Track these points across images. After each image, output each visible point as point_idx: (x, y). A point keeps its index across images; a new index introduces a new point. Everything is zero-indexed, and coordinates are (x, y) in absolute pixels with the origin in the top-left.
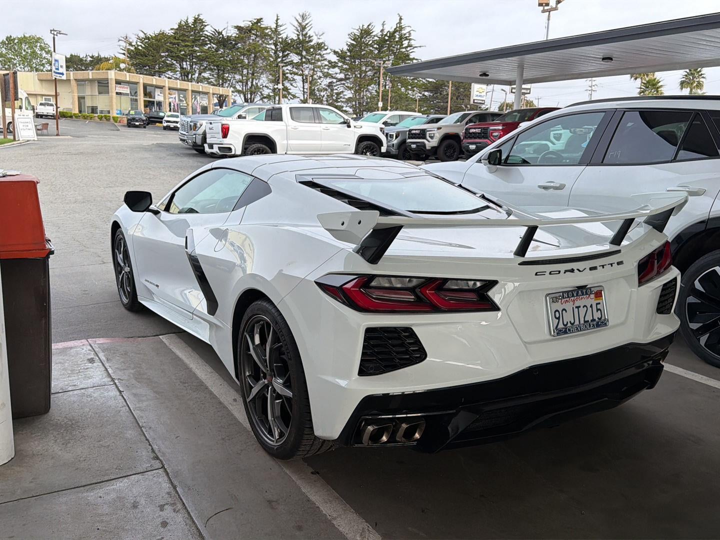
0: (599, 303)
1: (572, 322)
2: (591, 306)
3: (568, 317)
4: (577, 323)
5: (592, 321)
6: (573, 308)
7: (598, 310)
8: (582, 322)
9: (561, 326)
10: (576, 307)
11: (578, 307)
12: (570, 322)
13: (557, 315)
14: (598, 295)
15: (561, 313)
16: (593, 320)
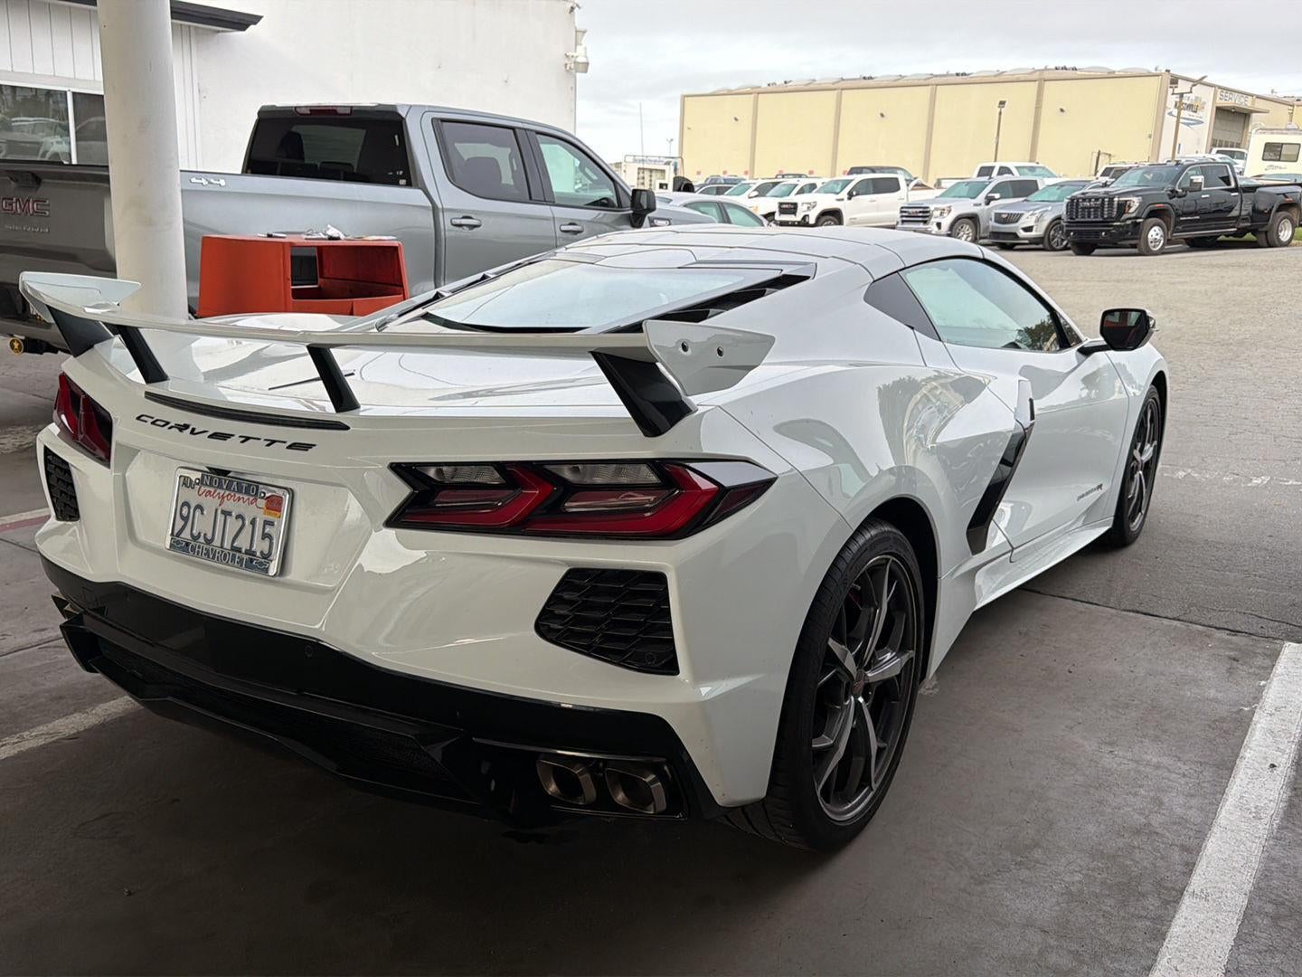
0: (271, 524)
1: (209, 537)
2: (253, 522)
3: (202, 524)
4: (217, 542)
5: (247, 553)
6: (216, 510)
7: (265, 536)
8: (227, 545)
9: (186, 535)
10: (223, 512)
11: (226, 513)
12: (205, 534)
13: (185, 511)
14: (274, 504)
15: (192, 511)
16: (250, 552)
